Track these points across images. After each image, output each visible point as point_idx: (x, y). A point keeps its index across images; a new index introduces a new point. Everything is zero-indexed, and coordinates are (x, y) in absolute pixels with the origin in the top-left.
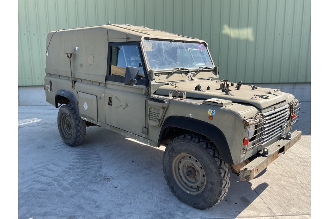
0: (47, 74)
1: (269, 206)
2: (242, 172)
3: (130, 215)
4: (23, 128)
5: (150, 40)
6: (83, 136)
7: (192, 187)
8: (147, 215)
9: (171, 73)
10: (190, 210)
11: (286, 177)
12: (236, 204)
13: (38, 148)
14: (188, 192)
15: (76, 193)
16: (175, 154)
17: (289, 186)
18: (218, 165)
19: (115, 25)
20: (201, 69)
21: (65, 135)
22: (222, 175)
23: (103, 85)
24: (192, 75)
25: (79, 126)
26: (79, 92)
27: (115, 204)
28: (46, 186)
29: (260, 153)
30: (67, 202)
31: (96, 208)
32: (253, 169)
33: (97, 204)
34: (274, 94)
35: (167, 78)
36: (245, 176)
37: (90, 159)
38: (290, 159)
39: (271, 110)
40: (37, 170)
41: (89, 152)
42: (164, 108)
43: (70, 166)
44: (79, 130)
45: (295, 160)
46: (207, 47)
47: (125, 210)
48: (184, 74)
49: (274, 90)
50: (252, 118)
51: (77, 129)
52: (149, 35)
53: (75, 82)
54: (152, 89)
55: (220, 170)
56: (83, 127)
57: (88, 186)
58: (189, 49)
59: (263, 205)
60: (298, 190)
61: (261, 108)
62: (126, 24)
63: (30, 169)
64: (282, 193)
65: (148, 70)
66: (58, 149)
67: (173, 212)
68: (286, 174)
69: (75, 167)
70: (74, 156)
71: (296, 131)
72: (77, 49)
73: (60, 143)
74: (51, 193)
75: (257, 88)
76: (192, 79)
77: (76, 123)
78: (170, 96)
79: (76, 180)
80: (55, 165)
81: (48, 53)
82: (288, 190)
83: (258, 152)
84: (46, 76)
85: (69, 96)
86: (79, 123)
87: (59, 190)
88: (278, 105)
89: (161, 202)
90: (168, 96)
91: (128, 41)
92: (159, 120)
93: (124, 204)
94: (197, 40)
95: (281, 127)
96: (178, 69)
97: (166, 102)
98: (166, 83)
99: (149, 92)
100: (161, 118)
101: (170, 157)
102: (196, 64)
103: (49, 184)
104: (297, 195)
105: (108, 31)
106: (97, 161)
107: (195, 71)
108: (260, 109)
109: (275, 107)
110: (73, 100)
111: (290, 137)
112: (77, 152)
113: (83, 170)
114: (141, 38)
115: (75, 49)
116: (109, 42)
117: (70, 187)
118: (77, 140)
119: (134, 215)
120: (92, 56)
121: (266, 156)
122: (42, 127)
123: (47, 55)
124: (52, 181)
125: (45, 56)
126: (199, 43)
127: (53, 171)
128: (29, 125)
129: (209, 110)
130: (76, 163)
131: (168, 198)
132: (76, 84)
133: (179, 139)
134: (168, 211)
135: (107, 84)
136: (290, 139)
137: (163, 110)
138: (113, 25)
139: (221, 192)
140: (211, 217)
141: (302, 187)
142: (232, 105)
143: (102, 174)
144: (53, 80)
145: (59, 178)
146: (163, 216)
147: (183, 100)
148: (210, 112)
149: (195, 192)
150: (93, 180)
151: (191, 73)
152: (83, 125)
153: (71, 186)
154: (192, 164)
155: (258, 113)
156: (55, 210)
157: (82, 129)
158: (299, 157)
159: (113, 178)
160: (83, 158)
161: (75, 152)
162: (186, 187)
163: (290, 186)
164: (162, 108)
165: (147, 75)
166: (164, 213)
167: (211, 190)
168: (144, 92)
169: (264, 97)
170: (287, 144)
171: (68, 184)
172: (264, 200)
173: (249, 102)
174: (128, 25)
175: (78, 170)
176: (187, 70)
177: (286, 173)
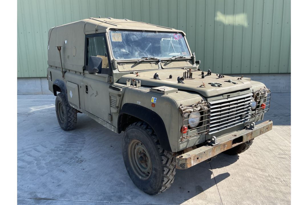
0: (49, 65)
1: (222, 197)
2: (177, 160)
3: (83, 195)
4: (34, 113)
5: (117, 30)
6: (73, 121)
7: (144, 173)
8: (98, 197)
9: (137, 62)
10: (140, 195)
11: (256, 168)
12: (189, 192)
13: (38, 131)
14: (140, 177)
15: (48, 171)
16: (129, 140)
17: (253, 178)
18: (160, 152)
19: (95, 19)
20: (174, 58)
21: (61, 120)
22: (164, 162)
23: (82, 74)
24: (163, 64)
25: (70, 112)
26: (67, 82)
27: (75, 184)
28: (27, 164)
29: (208, 142)
30: (35, 180)
31: (57, 186)
32: (189, 158)
33: (60, 183)
34: (233, 83)
35: (132, 67)
36: (180, 164)
37: (75, 143)
38: (269, 150)
39: (222, 98)
40: (27, 150)
41: (78, 136)
42: (119, 95)
43: (55, 148)
44: (70, 116)
45: (274, 152)
46: (185, 37)
47: (81, 190)
48: (154, 63)
49: (238, 79)
50: (191, 106)
51: (67, 115)
52: (116, 26)
53: (65, 72)
54: (114, 78)
55: (162, 157)
56: (73, 114)
57: (61, 166)
58: (163, 39)
59: (215, 195)
60: (261, 183)
61: (207, 96)
62: (108, 18)
63: (21, 149)
64: (243, 185)
65: (112, 60)
66: (53, 132)
67: (123, 196)
68: (257, 166)
69: (58, 149)
70: (63, 140)
71: (268, 121)
72: (66, 42)
73: (58, 127)
74: (27, 171)
75: (224, 77)
76: (162, 68)
77: (66, 110)
78: (127, 84)
79: (53, 161)
80: (43, 146)
81: (49, 47)
82: (250, 182)
83: (206, 141)
84: (48, 68)
85: (60, 85)
86: (69, 110)
87: (35, 169)
88: (235, 94)
89: (117, 185)
90: (126, 84)
91: (97, 32)
92: (117, 107)
93: (83, 185)
94: (174, 30)
95: (241, 116)
96: (146, 59)
97: (121, 90)
98: (131, 72)
99: (112, 81)
100: (119, 105)
101: (126, 143)
102: (169, 54)
103: (30, 163)
104: (258, 188)
105: (86, 24)
106: (80, 144)
107: (167, 61)
108: (205, 97)
109: (229, 96)
110: (63, 88)
111: (253, 127)
112: (67, 136)
113: (64, 152)
114: (106, 29)
115: (65, 43)
116: (86, 35)
117: (45, 166)
118: (68, 125)
119: (86, 195)
120: (75, 48)
121: (213, 146)
122: (51, 113)
123: (48, 49)
124: (34, 160)
125: (47, 49)
126: (176, 33)
127: (39, 151)
128: (41, 112)
129: (153, 97)
130: (61, 145)
131: (125, 181)
132: (66, 73)
133: (132, 126)
134: (119, 194)
135: (85, 74)
136: (253, 130)
137: (119, 98)
138: (92, 19)
139: (164, 179)
140: (157, 203)
141: (268, 180)
142: (177, 92)
143: (78, 157)
144: (52, 70)
145: (40, 158)
146: (112, 199)
147: (137, 89)
148: (153, 100)
149: (145, 177)
150: (68, 161)
151: (162, 63)
152: (73, 111)
153: (47, 166)
154: (144, 150)
155: (202, 101)
156: (22, 185)
157: (72, 115)
158: (281, 149)
159: (86, 161)
160: (69, 141)
161: (65, 136)
162: (140, 172)
163: (255, 178)
164: (118, 96)
165: (110, 64)
166: (114, 195)
167: (155, 176)
168: (106, 80)
169: (216, 85)
170: (247, 135)
171: (46, 164)
172: (220, 191)
173: (195, 90)
174: (109, 18)
175: (60, 152)
176: (157, 59)
177: (257, 164)
